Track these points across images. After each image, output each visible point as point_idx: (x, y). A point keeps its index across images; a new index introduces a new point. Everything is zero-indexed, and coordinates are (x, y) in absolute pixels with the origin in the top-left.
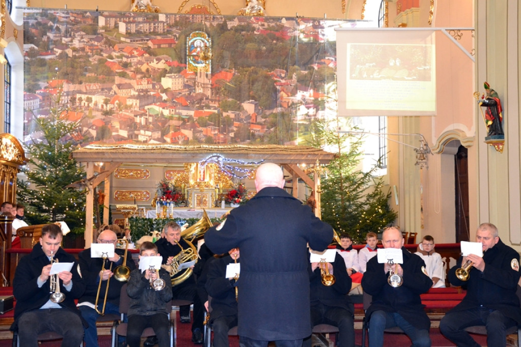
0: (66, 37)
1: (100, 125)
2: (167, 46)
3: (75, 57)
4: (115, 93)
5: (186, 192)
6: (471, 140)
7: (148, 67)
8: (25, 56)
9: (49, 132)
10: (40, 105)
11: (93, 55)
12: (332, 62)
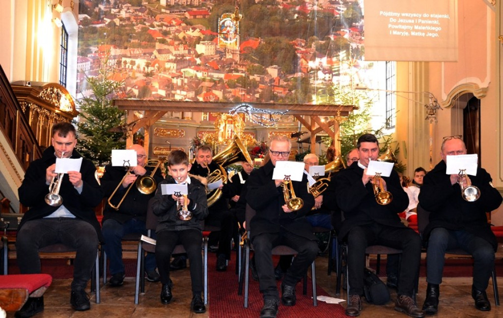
0: (115, 8)
1: (142, 85)
2: (202, 17)
3: (121, 25)
4: (156, 57)
7: (185, 35)
8: (79, 25)
9: (97, 89)
10: (91, 67)
11: (137, 24)
12: (346, 33)
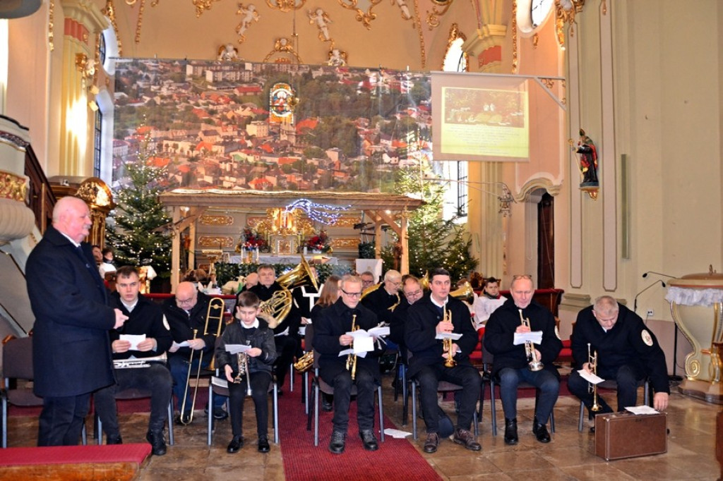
0: (155, 85)
1: (186, 171)
2: (253, 94)
3: (163, 104)
4: (201, 140)
5: (269, 239)
6: (558, 188)
7: (234, 114)
8: (115, 104)
9: (136, 177)
10: (129, 151)
11: (180, 103)
12: (414, 112)
